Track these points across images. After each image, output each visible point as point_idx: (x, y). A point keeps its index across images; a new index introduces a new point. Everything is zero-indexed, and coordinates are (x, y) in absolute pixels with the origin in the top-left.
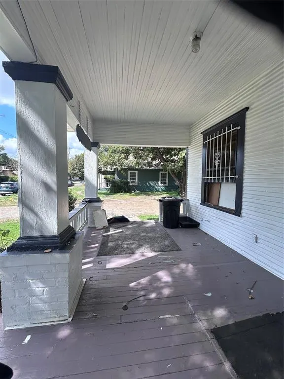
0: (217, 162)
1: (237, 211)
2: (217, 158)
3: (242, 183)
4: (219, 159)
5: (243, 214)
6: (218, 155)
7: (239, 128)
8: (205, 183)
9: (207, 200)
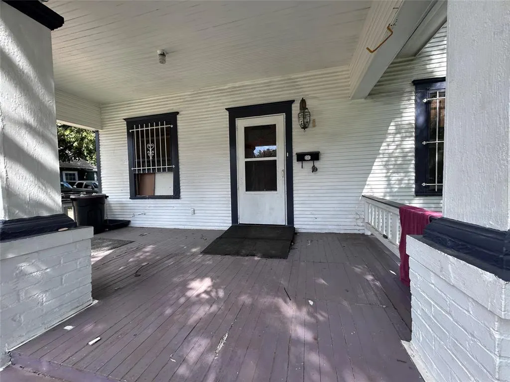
0: (151, 152)
1: (177, 195)
2: (150, 149)
3: (179, 172)
4: (153, 150)
5: (182, 197)
6: (152, 147)
7: (172, 126)
8: (135, 174)
9: (137, 193)
